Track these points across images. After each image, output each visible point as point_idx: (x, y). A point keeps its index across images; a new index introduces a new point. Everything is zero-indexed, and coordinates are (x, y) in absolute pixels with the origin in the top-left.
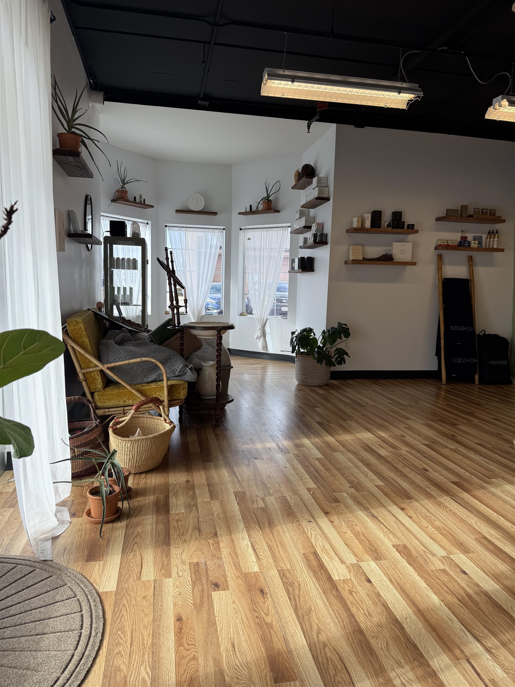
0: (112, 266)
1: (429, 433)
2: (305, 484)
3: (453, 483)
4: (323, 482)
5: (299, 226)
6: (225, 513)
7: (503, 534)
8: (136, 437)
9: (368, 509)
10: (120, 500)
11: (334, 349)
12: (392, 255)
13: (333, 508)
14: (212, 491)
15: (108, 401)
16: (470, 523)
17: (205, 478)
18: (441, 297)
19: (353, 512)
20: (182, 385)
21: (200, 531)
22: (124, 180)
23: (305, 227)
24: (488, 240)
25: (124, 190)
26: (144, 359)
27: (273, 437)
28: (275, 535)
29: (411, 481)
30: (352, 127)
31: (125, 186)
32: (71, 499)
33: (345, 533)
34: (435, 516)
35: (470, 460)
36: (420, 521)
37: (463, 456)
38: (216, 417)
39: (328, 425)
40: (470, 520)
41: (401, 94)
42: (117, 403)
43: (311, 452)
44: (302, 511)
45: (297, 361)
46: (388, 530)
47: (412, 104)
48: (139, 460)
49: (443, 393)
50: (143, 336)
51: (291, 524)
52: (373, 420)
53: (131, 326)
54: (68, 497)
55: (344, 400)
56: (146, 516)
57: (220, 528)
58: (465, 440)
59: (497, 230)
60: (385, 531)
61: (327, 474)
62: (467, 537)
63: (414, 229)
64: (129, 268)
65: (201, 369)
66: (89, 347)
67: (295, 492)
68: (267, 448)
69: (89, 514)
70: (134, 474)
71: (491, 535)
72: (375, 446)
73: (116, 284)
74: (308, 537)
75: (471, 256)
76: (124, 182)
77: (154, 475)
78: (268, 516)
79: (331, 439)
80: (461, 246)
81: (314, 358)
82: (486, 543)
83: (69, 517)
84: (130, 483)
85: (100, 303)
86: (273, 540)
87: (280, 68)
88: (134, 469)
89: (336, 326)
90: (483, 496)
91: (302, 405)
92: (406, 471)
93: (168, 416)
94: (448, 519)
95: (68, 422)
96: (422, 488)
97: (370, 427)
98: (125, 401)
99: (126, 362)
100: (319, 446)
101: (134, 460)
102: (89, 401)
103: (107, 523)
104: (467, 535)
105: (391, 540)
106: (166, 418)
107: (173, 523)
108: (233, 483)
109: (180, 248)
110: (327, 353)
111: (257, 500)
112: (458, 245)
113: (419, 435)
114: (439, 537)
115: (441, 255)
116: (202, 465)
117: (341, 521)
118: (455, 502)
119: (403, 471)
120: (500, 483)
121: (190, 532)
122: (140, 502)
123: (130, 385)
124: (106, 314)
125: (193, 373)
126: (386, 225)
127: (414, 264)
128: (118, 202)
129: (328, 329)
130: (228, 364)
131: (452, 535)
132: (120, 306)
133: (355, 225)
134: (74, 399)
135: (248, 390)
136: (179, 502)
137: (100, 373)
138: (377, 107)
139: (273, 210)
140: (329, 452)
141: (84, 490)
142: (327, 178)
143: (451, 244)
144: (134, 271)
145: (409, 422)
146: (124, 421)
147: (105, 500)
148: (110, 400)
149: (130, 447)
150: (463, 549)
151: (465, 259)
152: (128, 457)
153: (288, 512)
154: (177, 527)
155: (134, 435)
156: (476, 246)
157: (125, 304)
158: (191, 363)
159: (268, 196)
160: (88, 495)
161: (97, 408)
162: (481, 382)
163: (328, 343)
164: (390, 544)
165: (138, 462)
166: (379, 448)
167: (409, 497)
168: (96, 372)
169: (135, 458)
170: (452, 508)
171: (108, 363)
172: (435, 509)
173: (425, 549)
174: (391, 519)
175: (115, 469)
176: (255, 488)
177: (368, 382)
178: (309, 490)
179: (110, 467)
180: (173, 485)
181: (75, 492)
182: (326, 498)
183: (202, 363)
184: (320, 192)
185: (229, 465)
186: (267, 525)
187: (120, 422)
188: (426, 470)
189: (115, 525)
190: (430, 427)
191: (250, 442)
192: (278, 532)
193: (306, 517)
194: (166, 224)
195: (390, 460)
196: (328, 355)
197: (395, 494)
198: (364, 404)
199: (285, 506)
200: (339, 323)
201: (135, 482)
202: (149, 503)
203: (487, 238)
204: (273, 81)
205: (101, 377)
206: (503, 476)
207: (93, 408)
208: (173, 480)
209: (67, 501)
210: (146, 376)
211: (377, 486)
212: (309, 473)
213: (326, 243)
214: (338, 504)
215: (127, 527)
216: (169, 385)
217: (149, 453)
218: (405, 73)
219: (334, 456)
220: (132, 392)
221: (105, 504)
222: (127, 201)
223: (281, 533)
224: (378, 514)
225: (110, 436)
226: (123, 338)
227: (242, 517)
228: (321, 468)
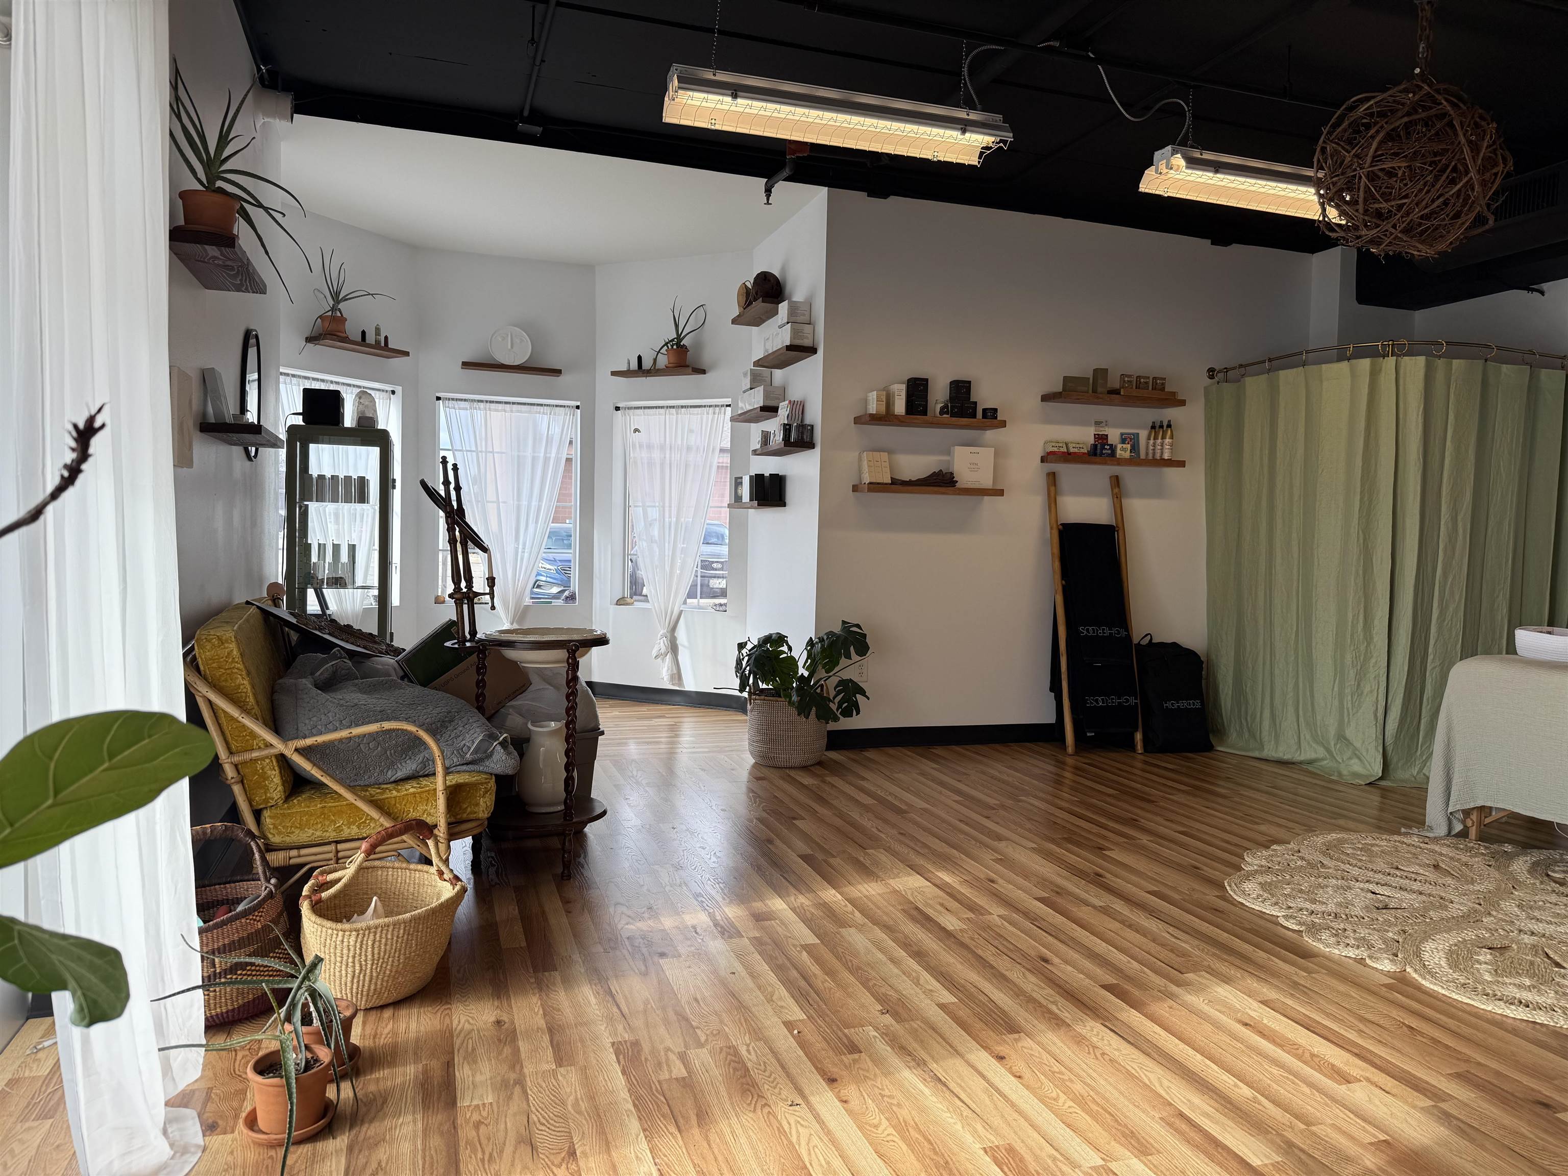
0: (307, 496)
1: (1047, 869)
2: (779, 1010)
3: (1104, 987)
4: (821, 1003)
5: (750, 404)
6: (592, 1098)
7: (1216, 1101)
8: (369, 919)
9: (925, 1063)
10: (331, 1081)
11: (834, 681)
12: (952, 474)
13: (846, 1066)
14: (558, 1044)
15: (297, 831)
16: (1148, 1083)
17: (541, 1012)
18: (1057, 564)
19: (890, 1073)
20: (482, 784)
21: (533, 1148)
22: (338, 294)
23: (764, 409)
24: (1151, 442)
25: (339, 314)
26: (387, 725)
27: (700, 899)
28: (713, 1145)
29: (1016, 989)
30: (861, 196)
31: (341, 306)
32: (202, 1085)
33: (876, 1127)
34: (1070, 1070)
35: (1137, 931)
36: (1039, 1084)
37: (1122, 922)
38: (563, 857)
39: (825, 861)
40: (1146, 1076)
41: (968, 135)
42: (318, 833)
43: (789, 932)
44: (775, 1079)
45: (751, 711)
46: (970, 1112)
47: (989, 156)
48: (377, 976)
49: (1067, 774)
50: (383, 665)
51: (751, 1115)
52: (925, 846)
53: (353, 639)
54: (196, 1081)
55: (859, 798)
56: (398, 1118)
57: (583, 1137)
58: (1124, 883)
59: (1169, 421)
60: (965, 1114)
61: (830, 984)
62: (1143, 1116)
63: (996, 418)
64: (347, 500)
65: (528, 740)
66: (251, 700)
67: (757, 1034)
68: (687, 927)
69: (252, 1122)
70: (366, 1009)
71: (1192, 1106)
72: (932, 907)
73: (315, 537)
74: (791, 1142)
75: (1117, 477)
76: (337, 297)
77: (415, 1011)
78: (695, 1097)
79: (835, 896)
80: (1095, 454)
81: (791, 703)
82: (1184, 1126)
83: (200, 1134)
84: (356, 1038)
85: (276, 584)
86: (710, 1157)
87: (707, 65)
88: (364, 999)
89: (837, 629)
90: (1171, 1015)
91: (765, 815)
92: (1003, 964)
93: (446, 861)
94: (1100, 1076)
95: (196, 888)
96: (1039, 1003)
97: (920, 861)
98: (339, 830)
99: (344, 734)
100: (809, 916)
101: (364, 976)
102: (249, 833)
103: (300, 1142)
104: (1144, 1112)
105: (980, 1137)
106: (443, 868)
107: (466, 1133)
108: (610, 1019)
109: (474, 449)
110: (819, 691)
111: (667, 1059)
112: (1089, 454)
113: (1026, 877)
114: (1083, 1119)
115: (1054, 474)
116: (533, 980)
117: (866, 1096)
118: (1112, 1034)
119: (995, 965)
120: (1204, 981)
121: (509, 1150)
122: (381, 1083)
123: (351, 788)
124: (291, 614)
125: (509, 754)
126: (938, 410)
127: (1000, 493)
128: (321, 342)
129: (820, 635)
130: (592, 725)
131: (1110, 1113)
132: (324, 590)
133: (873, 408)
134: (213, 829)
135: (637, 783)
136: (479, 1078)
137: (278, 761)
138: (916, 158)
139: (690, 369)
140: (830, 927)
141: (239, 1058)
142: (809, 304)
143: (1076, 450)
144: (359, 506)
145: (1002, 845)
146: (339, 880)
147: (294, 1085)
148: (301, 828)
149: (355, 947)
150: (1136, 1145)
151: (1106, 483)
152: (350, 970)
153: (743, 1084)
154: (476, 1139)
155: (362, 912)
156: (1127, 455)
157: (338, 582)
158: (501, 727)
159: (679, 338)
160: (251, 1074)
161: (269, 848)
162: (1147, 749)
163: (820, 667)
164: (978, 1146)
165: (374, 981)
166: (940, 913)
167: (1012, 1028)
168: (267, 761)
169: (368, 971)
170: (1107, 1049)
171: (297, 738)
172: (1069, 1052)
173: (1055, 1153)
174: (977, 1083)
175: (319, 1005)
176: (662, 1030)
177: (909, 753)
178: (789, 1025)
179: (306, 999)
180: (462, 1035)
181: (214, 1067)
182: (829, 1044)
183: (530, 726)
184: (795, 333)
185: (598, 976)
186: (694, 1120)
187: (327, 883)
188: (1046, 961)
189: (320, 1145)
190: (1048, 856)
191: (646, 915)
192: (721, 1135)
193: (785, 1093)
194: (438, 395)
195: (967, 940)
196: (821, 695)
197: (981, 1023)
198: (904, 807)
199: (735, 1069)
200: (844, 622)
201: (369, 1030)
202: (404, 1084)
203: (1149, 439)
204: (691, 93)
205: (280, 772)
206: (1209, 967)
207: (260, 851)
208: (462, 1021)
209: (193, 1092)
210: (392, 765)
211: (942, 1007)
212: (787, 983)
213: (810, 445)
214: (856, 1056)
215: (350, 1149)
216: (450, 786)
217: (402, 957)
218: (974, 90)
219: (842, 937)
220: (356, 807)
221: (295, 1095)
222: (345, 340)
223: (729, 1138)
224: (947, 1073)
225: (305, 920)
226: (335, 673)
227: (635, 1105)
228: (815, 969)
